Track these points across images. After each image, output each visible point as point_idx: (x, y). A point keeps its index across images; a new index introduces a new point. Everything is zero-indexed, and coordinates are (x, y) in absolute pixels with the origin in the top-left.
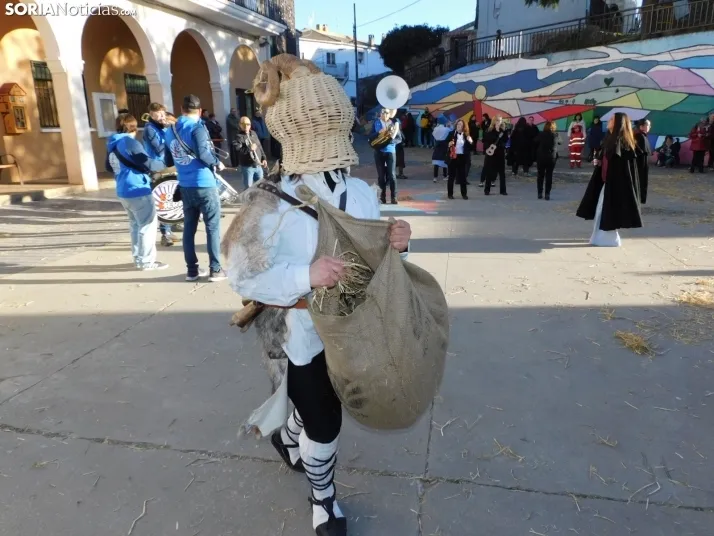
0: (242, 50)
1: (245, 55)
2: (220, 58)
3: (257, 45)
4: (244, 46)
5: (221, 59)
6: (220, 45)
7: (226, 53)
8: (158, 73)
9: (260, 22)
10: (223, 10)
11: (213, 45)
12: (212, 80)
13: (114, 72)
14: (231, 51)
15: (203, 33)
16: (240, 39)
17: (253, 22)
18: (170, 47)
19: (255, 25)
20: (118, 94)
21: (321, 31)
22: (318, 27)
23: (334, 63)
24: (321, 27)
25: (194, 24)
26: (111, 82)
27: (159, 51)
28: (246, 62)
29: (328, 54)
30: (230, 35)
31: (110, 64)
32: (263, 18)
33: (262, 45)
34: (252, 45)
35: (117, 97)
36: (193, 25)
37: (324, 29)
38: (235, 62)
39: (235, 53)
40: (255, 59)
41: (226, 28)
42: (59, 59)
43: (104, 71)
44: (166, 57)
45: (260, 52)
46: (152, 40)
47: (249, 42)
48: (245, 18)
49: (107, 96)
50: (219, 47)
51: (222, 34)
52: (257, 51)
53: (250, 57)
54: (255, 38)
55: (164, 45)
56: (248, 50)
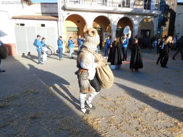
0: (146, 19)
3: (153, 17)
5: (136, 22)
7: (138, 21)
8: (112, 28)
9: (148, 11)
10: (132, 11)
11: (133, 19)
12: (133, 28)
14: (141, 20)
15: (130, 17)
16: (145, 17)
17: (145, 12)
18: (117, 22)
19: (147, 13)
25: (127, 15)
27: (114, 23)
28: (147, 22)
30: (141, 16)
33: (155, 17)
39: (143, 20)
40: (152, 21)
41: (139, 15)
45: (154, 19)
47: (149, 17)
48: (142, 12)
49: (107, 33)
50: (135, 20)
51: (137, 16)
56: (149, 19)
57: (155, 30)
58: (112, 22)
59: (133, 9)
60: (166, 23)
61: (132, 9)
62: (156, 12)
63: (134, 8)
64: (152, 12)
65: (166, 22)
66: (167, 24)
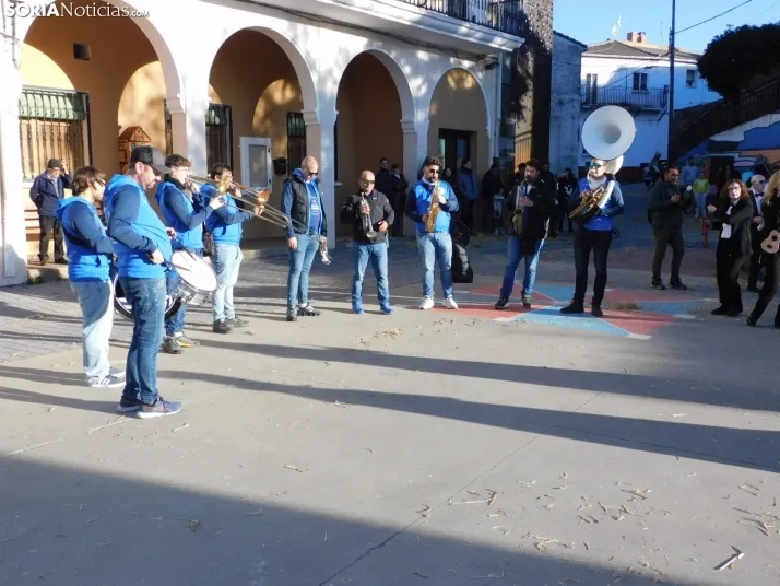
0: (456, 75)
1: (460, 81)
2: (417, 86)
3: (482, 66)
4: (460, 70)
5: (419, 88)
6: (418, 69)
7: (427, 80)
8: (317, 110)
9: (479, 35)
10: (417, 22)
11: (407, 70)
12: (405, 118)
13: (273, 110)
14: (437, 77)
15: (393, 55)
16: (452, 60)
17: (466, 35)
18: (338, 75)
19: (471, 40)
20: (276, 138)
21: (634, 43)
22: (630, 36)
23: (644, 87)
24: (635, 37)
25: (380, 43)
26: (268, 123)
27: (322, 81)
28: (461, 91)
29: (636, 75)
30: (436, 56)
31: (269, 100)
32: (485, 29)
33: (488, 67)
34: (471, 68)
35: (273, 141)
36: (378, 45)
37: (639, 40)
38: (440, 92)
39: (444, 79)
40: (476, 87)
41: (429, 47)
42: (178, 96)
43: (260, 109)
44: (332, 89)
45: (486, 77)
46: (313, 66)
47: (466, 64)
48: (455, 32)
49: (260, 141)
50: (415, 73)
51: (422, 55)
52: (480, 75)
53: (469, 83)
54: (477, 57)
55: (330, 73)
56: (464, 75)
57: (489, 132)
58: (315, 77)
59: (423, 11)
60: (523, 103)
61: (418, 10)
62: (505, 41)
63: (429, 5)
64: (490, 41)
65: (524, 98)
66: (525, 107)
